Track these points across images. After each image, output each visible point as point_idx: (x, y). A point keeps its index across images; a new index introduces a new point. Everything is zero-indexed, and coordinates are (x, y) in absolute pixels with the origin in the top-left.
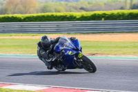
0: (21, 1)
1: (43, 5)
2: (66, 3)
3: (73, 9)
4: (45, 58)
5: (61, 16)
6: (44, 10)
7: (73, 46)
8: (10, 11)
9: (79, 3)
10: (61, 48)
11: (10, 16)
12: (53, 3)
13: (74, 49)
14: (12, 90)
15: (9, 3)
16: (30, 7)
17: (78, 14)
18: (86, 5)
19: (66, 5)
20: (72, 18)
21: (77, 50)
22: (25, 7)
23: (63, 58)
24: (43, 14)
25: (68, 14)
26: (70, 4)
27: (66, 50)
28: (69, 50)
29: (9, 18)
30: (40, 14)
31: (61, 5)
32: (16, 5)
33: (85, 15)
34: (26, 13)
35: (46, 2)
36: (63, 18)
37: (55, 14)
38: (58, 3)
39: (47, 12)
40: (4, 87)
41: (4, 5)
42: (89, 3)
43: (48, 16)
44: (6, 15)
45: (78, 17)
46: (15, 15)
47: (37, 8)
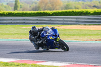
0: (50, 1)
1: (66, 4)
2: (83, 2)
3: (87, 7)
4: (34, 42)
5: (79, 12)
6: (67, 7)
7: (53, 33)
8: (42, 8)
9: (92, 2)
10: (45, 34)
11: (42, 11)
12: (73, 2)
13: (54, 35)
14: (44, 66)
15: (41, 2)
16: (56, 5)
17: (91, 11)
18: (97, 4)
19: (83, 4)
20: (87, 14)
21: (56, 36)
22: (53, 5)
23: (46, 41)
24: (66, 10)
25: (85, 10)
26: (86, 3)
27: (48, 36)
28: (51, 36)
29: (41, 13)
30: (64, 11)
31: (79, 4)
32: (46, 4)
33: (97, 11)
34: (53, 10)
35: (68, 2)
36: (81, 14)
37: (74, 10)
38: (77, 2)
39: (69, 9)
40: (38, 64)
41: (38, 4)
42: (99, 3)
43: (70, 12)
44: (39, 11)
45: (91, 13)
46: (45, 11)
47: (62, 6)
